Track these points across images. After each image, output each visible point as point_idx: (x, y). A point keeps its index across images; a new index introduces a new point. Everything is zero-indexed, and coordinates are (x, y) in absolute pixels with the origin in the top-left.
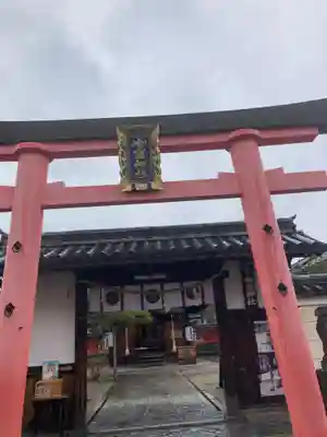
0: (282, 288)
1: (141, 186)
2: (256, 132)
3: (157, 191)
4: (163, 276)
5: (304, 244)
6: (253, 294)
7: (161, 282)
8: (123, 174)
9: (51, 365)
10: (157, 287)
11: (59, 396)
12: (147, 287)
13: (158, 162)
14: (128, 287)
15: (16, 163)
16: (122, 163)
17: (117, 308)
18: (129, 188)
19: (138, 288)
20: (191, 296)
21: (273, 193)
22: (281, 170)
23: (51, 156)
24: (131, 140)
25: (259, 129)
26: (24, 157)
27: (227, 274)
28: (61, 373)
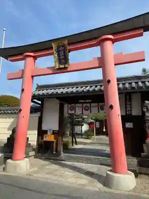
4: (90, 101)
6: (130, 109)
9: (50, 130)
10: (89, 105)
12: (84, 105)
13: (68, 56)
14: (77, 105)
17: (73, 112)
18: (58, 67)
19: (81, 105)
28: (54, 133)
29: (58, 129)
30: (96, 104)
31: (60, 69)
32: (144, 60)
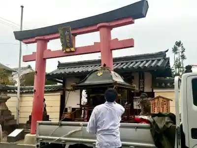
1: (68, 50)
3: (73, 51)
8: (63, 45)
16: (62, 42)
22: (117, 39)
24: (64, 33)
31: (66, 52)
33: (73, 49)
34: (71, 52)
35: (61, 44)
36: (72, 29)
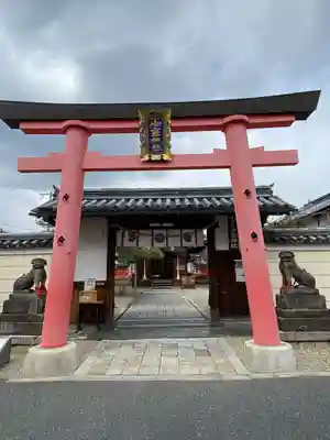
0: (254, 236)
1: (156, 157)
2: (246, 118)
3: (167, 161)
4: (171, 225)
5: (276, 206)
7: (167, 228)
8: (142, 147)
10: (164, 232)
11: (95, 302)
12: (156, 232)
13: (169, 138)
15: (64, 136)
16: (142, 139)
17: (134, 244)
18: (147, 158)
19: (149, 232)
20: (188, 240)
21: (254, 166)
22: (262, 148)
23: (89, 132)
25: (248, 115)
26: (70, 133)
27: (217, 226)
28: (97, 287)
29: (105, 279)
30: (178, 232)
31: (150, 161)
32: (295, 164)
33: (166, 157)
34: (162, 161)
35: (140, 143)
36: (173, 118)
